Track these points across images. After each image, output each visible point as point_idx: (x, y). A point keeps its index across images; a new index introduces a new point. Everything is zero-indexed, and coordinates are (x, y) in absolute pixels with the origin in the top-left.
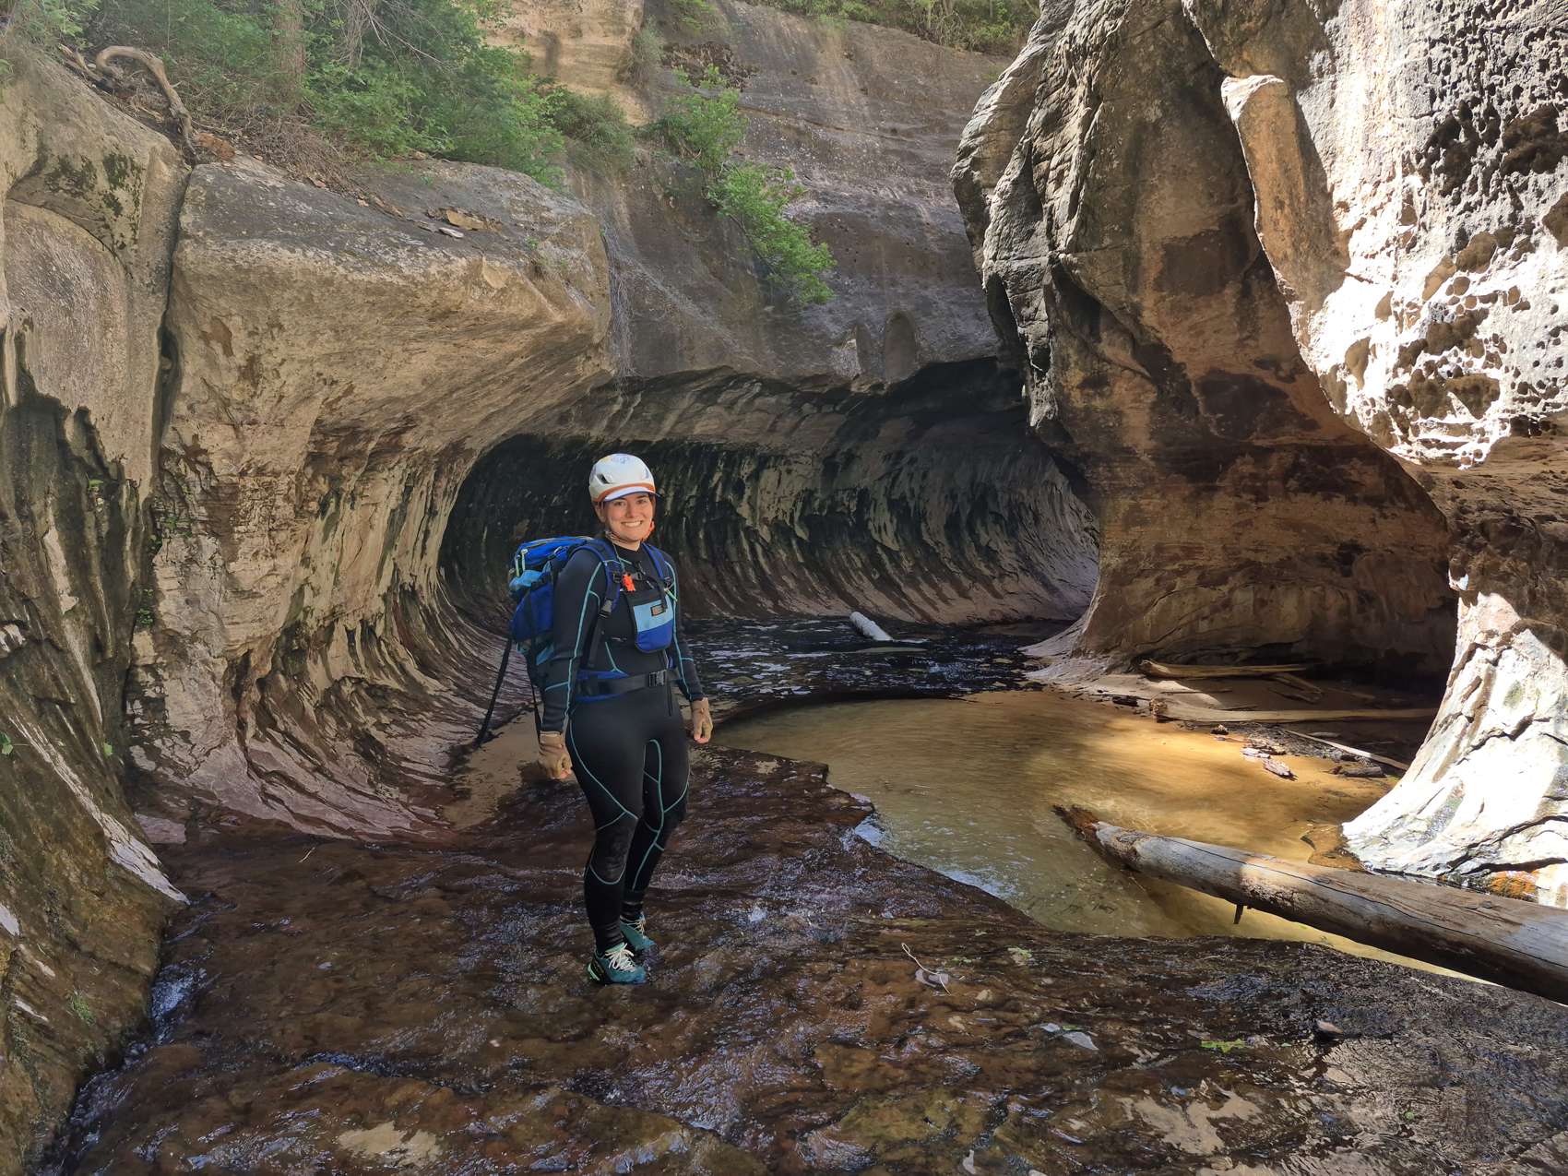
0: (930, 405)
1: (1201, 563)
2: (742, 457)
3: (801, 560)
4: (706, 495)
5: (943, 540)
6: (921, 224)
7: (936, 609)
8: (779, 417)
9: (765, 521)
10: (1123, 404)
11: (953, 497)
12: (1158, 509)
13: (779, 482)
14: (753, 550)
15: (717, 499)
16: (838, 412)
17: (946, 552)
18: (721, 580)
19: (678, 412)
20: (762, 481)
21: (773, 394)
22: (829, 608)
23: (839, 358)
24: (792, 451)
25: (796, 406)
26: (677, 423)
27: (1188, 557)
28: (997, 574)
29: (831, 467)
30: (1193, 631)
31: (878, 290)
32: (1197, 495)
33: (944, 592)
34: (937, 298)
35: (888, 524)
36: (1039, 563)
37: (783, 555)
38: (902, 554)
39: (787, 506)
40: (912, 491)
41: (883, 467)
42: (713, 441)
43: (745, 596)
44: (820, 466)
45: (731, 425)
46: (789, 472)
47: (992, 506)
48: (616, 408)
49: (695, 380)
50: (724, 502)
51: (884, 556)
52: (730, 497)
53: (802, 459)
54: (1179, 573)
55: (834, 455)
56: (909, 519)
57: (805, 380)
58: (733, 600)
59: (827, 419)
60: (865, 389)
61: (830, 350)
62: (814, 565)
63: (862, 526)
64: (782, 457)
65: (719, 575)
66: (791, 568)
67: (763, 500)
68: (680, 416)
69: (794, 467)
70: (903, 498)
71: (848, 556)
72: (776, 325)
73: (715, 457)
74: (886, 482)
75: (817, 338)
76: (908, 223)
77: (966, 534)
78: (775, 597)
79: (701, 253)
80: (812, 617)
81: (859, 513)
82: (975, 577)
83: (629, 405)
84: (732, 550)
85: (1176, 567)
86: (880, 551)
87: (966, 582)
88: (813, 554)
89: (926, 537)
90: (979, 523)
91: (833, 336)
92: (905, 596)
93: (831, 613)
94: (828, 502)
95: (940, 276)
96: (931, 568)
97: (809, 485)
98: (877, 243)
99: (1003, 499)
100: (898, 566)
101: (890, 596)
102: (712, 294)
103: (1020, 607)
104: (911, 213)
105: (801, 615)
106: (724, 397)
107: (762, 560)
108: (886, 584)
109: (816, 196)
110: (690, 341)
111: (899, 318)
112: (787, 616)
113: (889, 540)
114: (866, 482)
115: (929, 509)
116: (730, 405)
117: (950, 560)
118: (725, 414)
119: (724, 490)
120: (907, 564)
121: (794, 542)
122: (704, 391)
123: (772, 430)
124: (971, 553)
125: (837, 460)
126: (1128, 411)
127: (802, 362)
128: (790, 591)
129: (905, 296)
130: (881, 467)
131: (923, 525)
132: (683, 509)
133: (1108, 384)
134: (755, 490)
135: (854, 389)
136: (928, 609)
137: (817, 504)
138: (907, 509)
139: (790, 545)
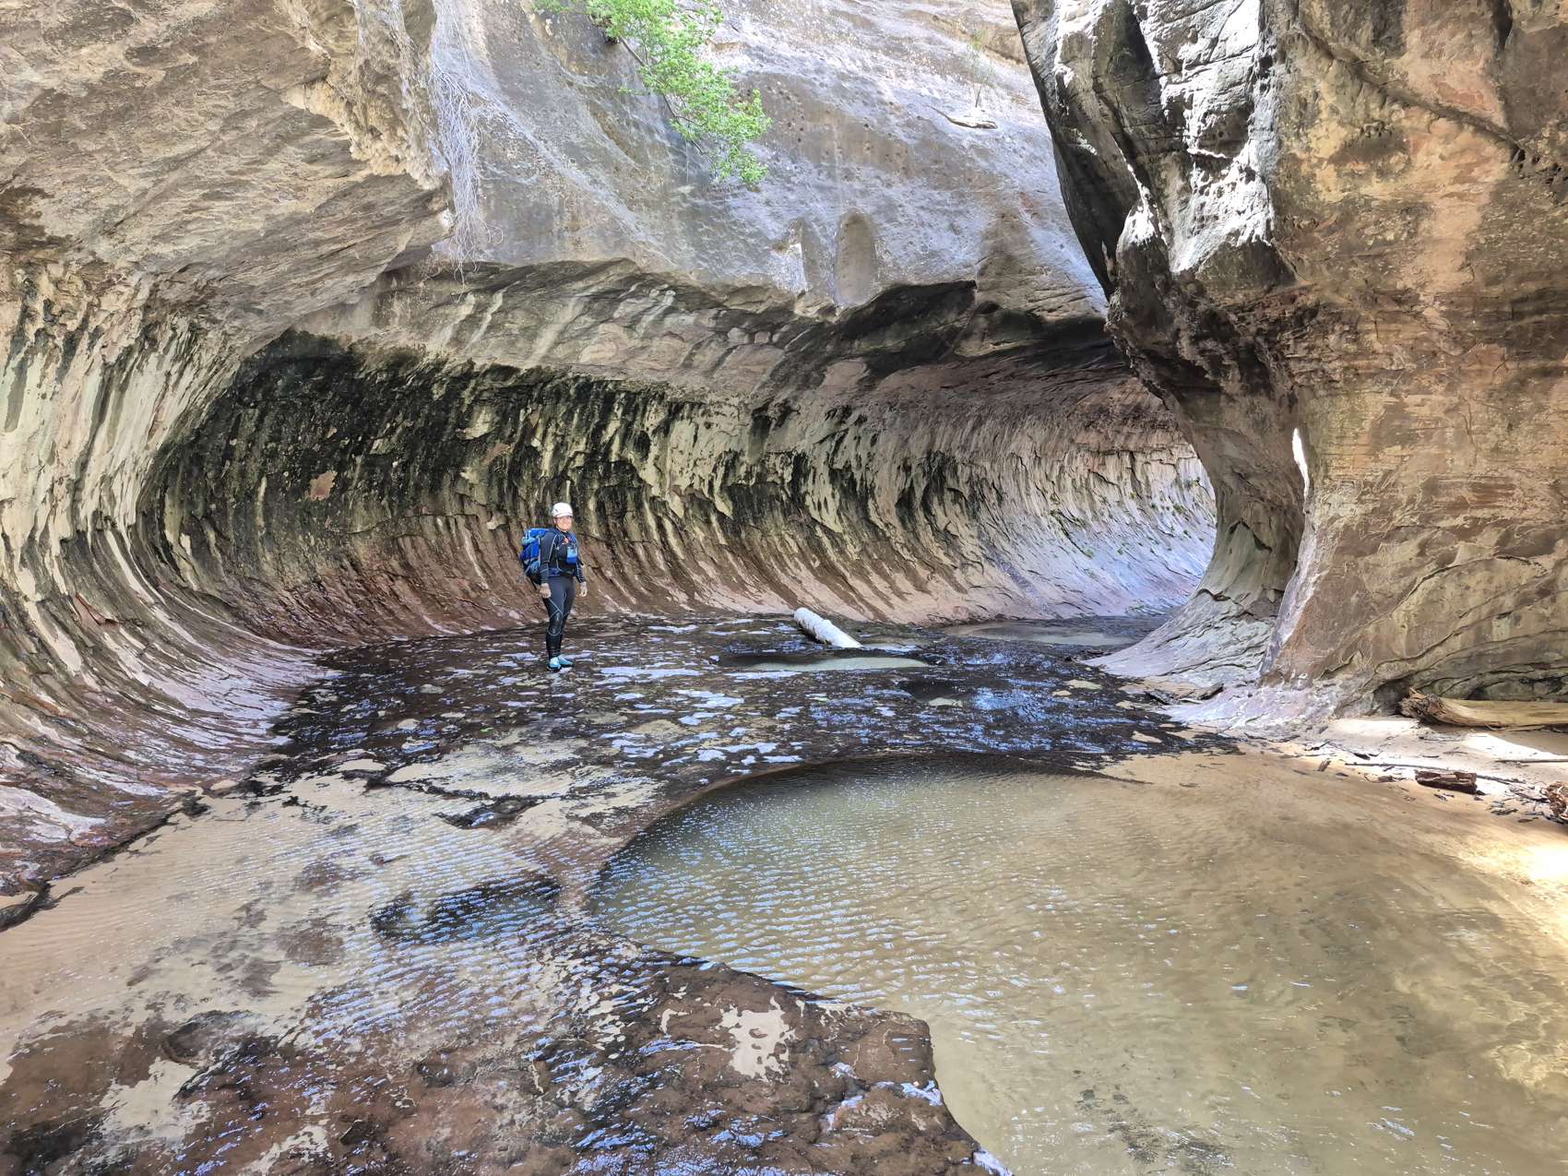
0: (890, 344)
1: (1507, 515)
2: (646, 402)
3: (723, 541)
4: (597, 454)
5: (895, 521)
6: (882, 102)
7: (891, 606)
8: (698, 346)
9: (676, 489)
10: (1432, 187)
11: (907, 469)
12: (1439, 413)
13: (695, 438)
14: (660, 527)
15: (614, 458)
16: (776, 345)
17: (898, 535)
18: (618, 566)
19: (558, 327)
20: (673, 436)
21: (690, 311)
22: (760, 603)
23: (779, 266)
24: (712, 397)
25: (721, 333)
26: (557, 344)
27: (1482, 504)
28: (958, 563)
29: (762, 423)
30: (1480, 639)
31: (829, 183)
32: (1520, 385)
33: (899, 584)
34: (902, 200)
35: (830, 499)
36: (1005, 552)
37: (699, 534)
38: (846, 537)
39: (705, 471)
40: (858, 458)
41: (826, 426)
42: (608, 376)
43: (652, 588)
44: (749, 420)
45: (632, 353)
46: (708, 426)
47: (951, 482)
48: (465, 310)
49: (581, 277)
50: (622, 462)
51: (825, 540)
52: (631, 455)
53: (725, 409)
54: (1463, 534)
55: (765, 408)
56: (854, 492)
57: (736, 292)
58: (633, 591)
59: (760, 356)
60: (812, 313)
61: (767, 252)
62: (739, 548)
63: (797, 501)
64: (700, 405)
65: (615, 558)
66: (710, 552)
67: (674, 462)
68: (562, 333)
69: (714, 419)
70: (848, 468)
71: (782, 538)
72: (694, 213)
73: (609, 400)
74: (830, 445)
75: (751, 235)
76: (867, 101)
77: (920, 515)
78: (690, 589)
79: (590, 103)
80: (739, 616)
81: (795, 484)
82: (933, 567)
83: (485, 310)
84: (633, 527)
85: (1459, 521)
86: (819, 532)
87: (923, 573)
88: (737, 533)
89: (874, 517)
90: (936, 500)
91: (772, 236)
92: (852, 589)
93: (764, 610)
94: (757, 469)
95: (906, 171)
96: (880, 552)
97: (734, 446)
98: (827, 120)
99: (964, 473)
100: (842, 552)
101: (834, 589)
102: (607, 162)
103: (988, 603)
104: (870, 89)
105: (726, 613)
106: (623, 310)
107: (673, 540)
108: (828, 573)
109: (747, 48)
110: (574, 218)
111: (856, 222)
112: (707, 615)
113: (830, 519)
114: (803, 446)
115: (877, 482)
116: (632, 323)
117: (904, 546)
118: (625, 337)
119: (623, 444)
120: (852, 550)
121: (713, 518)
122: (596, 298)
123: (688, 365)
124: (927, 537)
125: (770, 413)
126: (1439, 204)
127: (730, 266)
128: (709, 581)
129: (864, 193)
130: (822, 427)
131: (870, 502)
132: (565, 471)
133: (1402, 147)
134: (663, 448)
135: (798, 310)
136: (880, 605)
137: (742, 471)
138: (852, 481)
139: (708, 522)
